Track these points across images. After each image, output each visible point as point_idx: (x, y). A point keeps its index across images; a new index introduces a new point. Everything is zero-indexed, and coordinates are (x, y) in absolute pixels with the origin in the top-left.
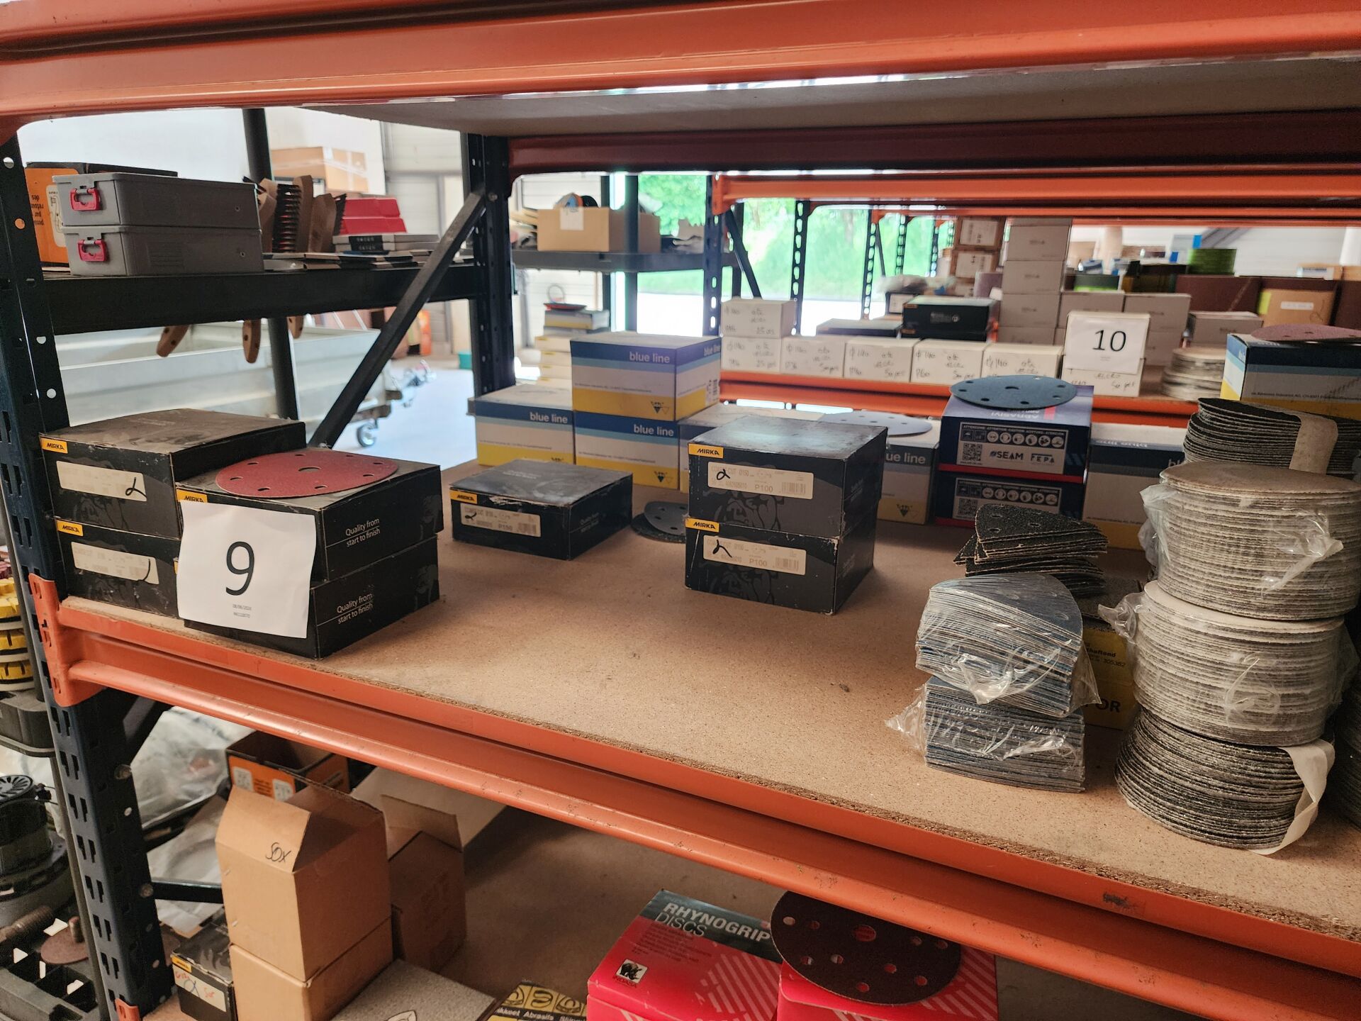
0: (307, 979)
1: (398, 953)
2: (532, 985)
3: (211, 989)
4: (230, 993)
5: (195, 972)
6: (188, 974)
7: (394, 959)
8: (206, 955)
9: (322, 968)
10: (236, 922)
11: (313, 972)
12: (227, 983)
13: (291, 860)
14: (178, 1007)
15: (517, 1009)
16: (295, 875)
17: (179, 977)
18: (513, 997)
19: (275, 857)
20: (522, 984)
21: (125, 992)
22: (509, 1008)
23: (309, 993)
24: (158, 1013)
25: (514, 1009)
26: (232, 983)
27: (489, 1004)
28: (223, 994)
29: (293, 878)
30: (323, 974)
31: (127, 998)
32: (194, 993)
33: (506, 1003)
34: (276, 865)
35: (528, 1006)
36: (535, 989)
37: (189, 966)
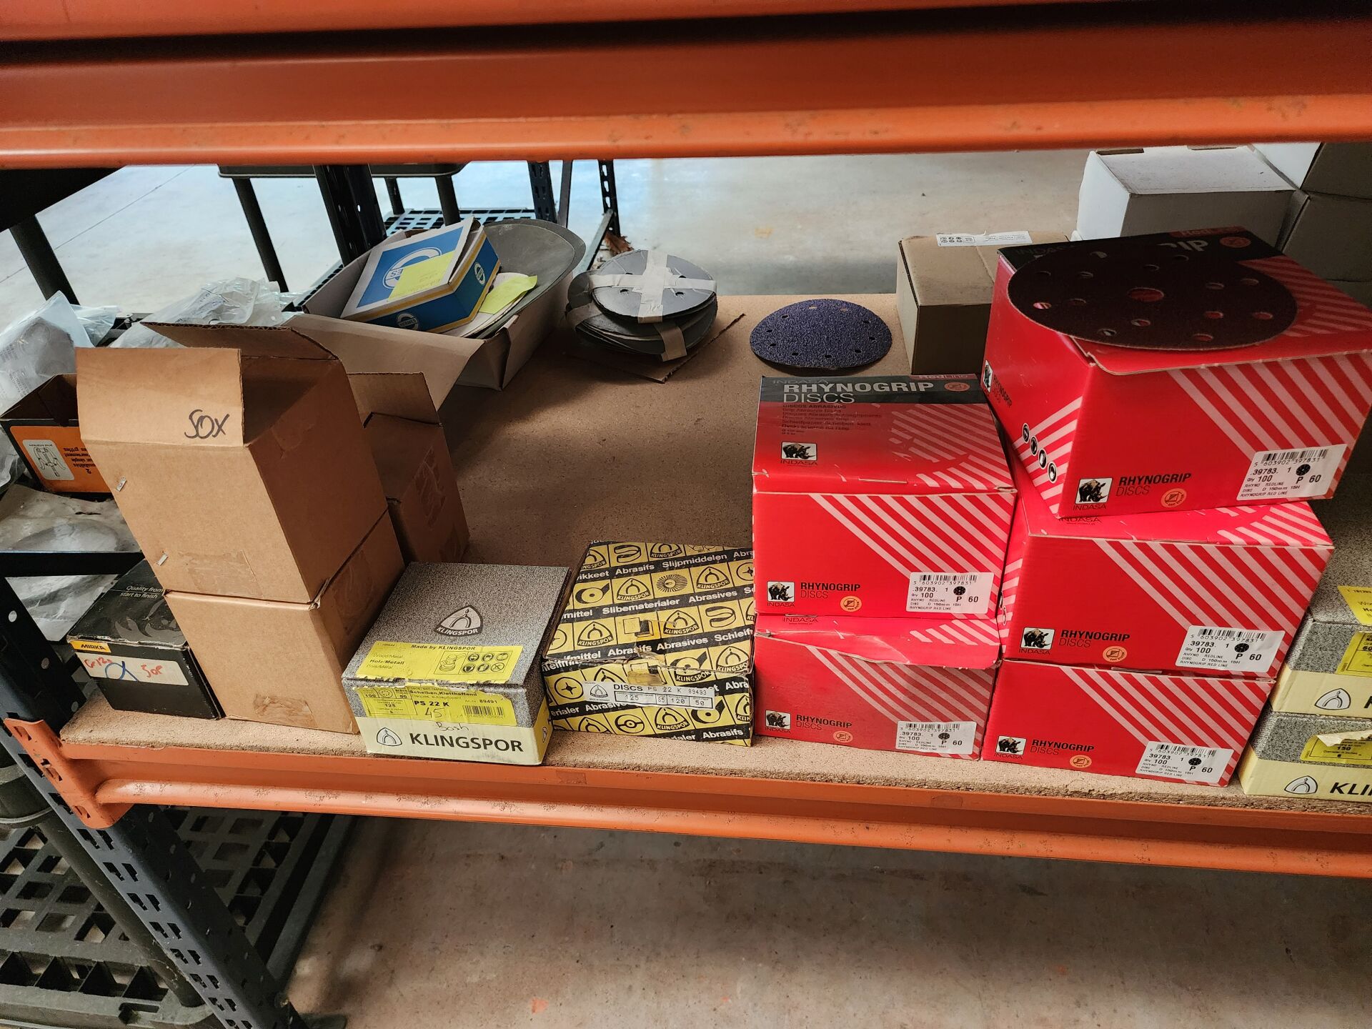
0: (313, 597)
1: (408, 556)
2: (607, 544)
3: (152, 664)
4: (187, 659)
5: (117, 650)
6: (106, 657)
7: (407, 565)
8: (125, 625)
9: (327, 582)
10: (164, 558)
11: (316, 587)
12: (177, 647)
13: (235, 426)
14: (106, 705)
15: (604, 570)
16: (251, 448)
17: (92, 666)
18: (589, 560)
19: (203, 432)
20: (591, 546)
21: (15, 707)
22: (592, 572)
23: (321, 616)
24: (79, 721)
25: (599, 571)
26: (186, 644)
27: (564, 574)
28: (175, 664)
29: (248, 453)
30: (330, 589)
31: (21, 713)
32: (127, 677)
33: (585, 568)
34: (210, 442)
35: (614, 564)
36: (612, 547)
37: (105, 645)
